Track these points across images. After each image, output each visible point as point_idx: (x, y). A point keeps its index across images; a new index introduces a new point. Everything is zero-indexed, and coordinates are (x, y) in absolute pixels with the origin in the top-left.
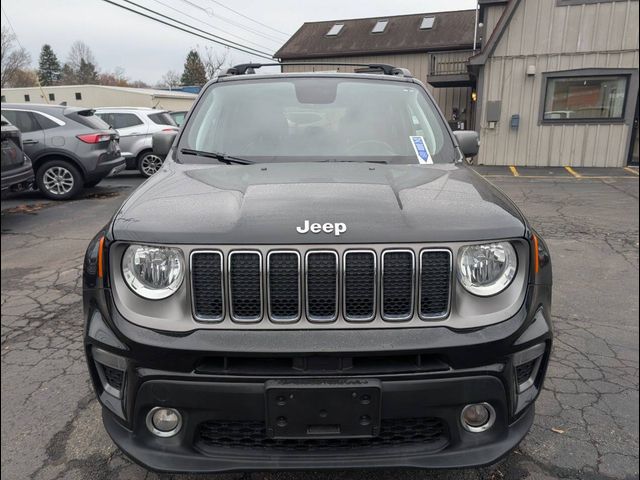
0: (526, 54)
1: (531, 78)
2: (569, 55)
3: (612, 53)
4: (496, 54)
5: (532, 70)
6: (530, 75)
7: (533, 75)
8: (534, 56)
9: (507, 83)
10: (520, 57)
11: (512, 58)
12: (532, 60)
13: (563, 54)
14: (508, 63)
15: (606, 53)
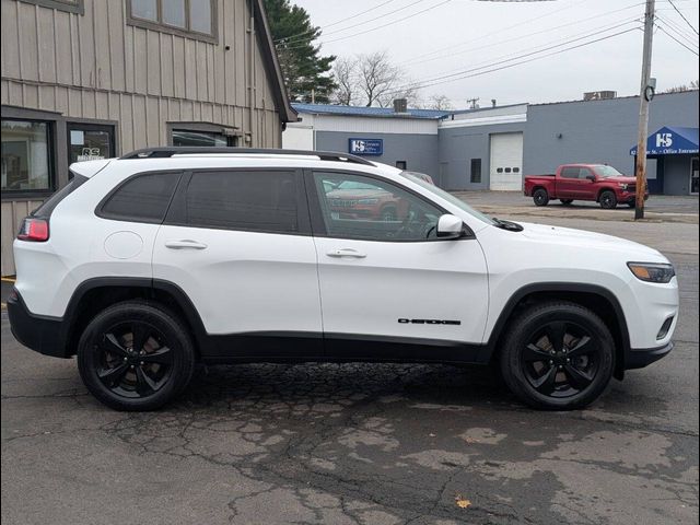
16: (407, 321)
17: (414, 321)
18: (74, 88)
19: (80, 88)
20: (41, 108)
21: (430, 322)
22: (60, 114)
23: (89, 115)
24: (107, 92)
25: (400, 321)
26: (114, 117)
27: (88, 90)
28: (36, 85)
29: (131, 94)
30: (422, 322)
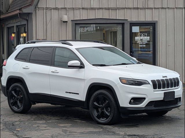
0: (60, 7)
1: (65, 23)
2: (87, 9)
3: (112, 9)
4: (39, 6)
5: (65, 18)
6: (64, 22)
7: (66, 22)
8: (65, 8)
9: (49, 26)
10: (56, 9)
11: (51, 9)
12: (63, 12)
13: (83, 9)
14: (48, 12)
15: (108, 9)
16: (67, 92)
17: (69, 93)
18: (134, 8)
19: (138, 8)
20: (117, 18)
21: (72, 93)
22: (127, 20)
23: (142, 19)
24: (152, 9)
25: (66, 92)
26: (155, 19)
27: (141, 9)
28: (116, 9)
29: (165, 8)
30: (71, 93)
